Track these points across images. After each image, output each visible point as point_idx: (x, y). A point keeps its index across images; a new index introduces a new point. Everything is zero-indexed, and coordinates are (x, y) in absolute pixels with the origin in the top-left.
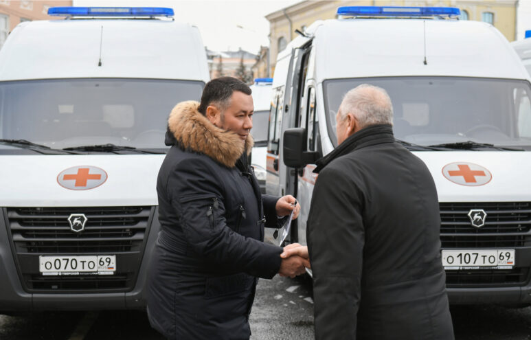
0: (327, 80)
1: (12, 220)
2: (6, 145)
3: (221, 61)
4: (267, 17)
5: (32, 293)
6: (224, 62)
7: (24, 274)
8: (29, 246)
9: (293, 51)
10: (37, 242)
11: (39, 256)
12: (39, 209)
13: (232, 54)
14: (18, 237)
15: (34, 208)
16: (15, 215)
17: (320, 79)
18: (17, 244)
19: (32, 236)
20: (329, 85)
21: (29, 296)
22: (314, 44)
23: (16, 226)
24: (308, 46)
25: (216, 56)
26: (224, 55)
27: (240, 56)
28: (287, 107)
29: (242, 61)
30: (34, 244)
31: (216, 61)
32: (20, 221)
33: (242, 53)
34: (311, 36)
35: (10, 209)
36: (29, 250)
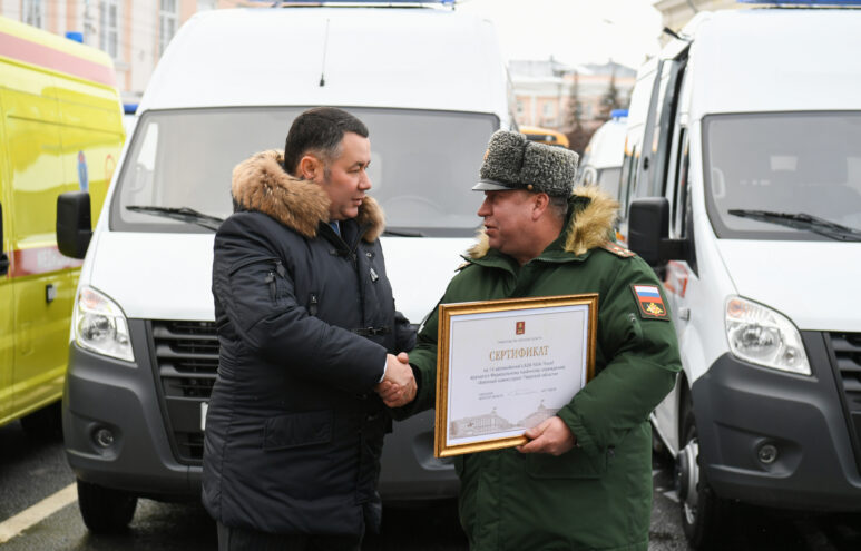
0: (708, 115)
1: (160, 341)
2: (160, 215)
3: (576, 80)
4: (656, 5)
5: (188, 465)
6: (582, 82)
7: (176, 433)
8: (186, 387)
9: (661, 65)
10: (199, 380)
11: (200, 403)
12: (204, 324)
13: (596, 68)
14: (168, 370)
15: (196, 323)
16: (165, 333)
17: (698, 115)
18: (167, 383)
19: (190, 370)
20: (712, 124)
21: (183, 469)
22: (691, 53)
23: (165, 351)
24: (683, 56)
25: (568, 72)
26: (583, 71)
27: (609, 72)
28: (646, 160)
29: (613, 79)
30: (195, 382)
31: (568, 81)
32: (172, 344)
33: (614, 66)
34: (690, 39)
35: (156, 323)
36: (187, 393)
